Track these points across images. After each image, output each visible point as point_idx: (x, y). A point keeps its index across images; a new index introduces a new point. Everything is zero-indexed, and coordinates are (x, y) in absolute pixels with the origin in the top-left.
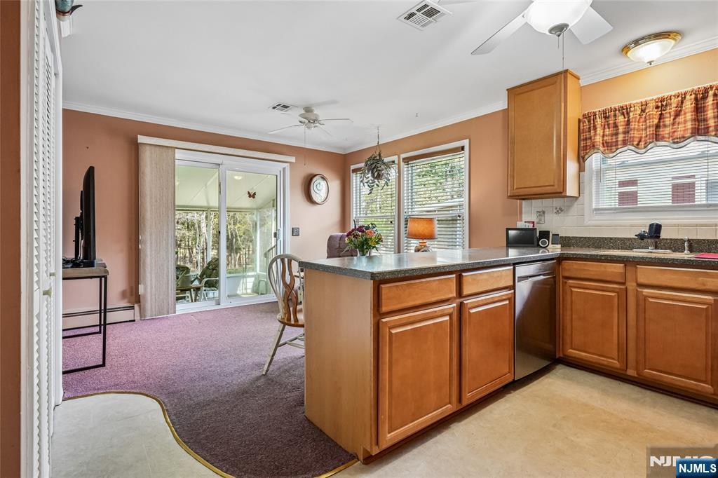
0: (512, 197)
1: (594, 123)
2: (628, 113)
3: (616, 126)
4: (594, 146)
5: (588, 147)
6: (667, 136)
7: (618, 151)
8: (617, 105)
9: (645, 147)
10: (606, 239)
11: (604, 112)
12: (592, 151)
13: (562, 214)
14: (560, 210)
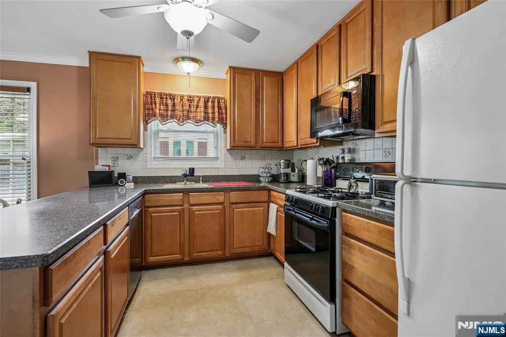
0: (93, 144)
1: (154, 100)
2: (174, 99)
3: (167, 105)
4: (155, 115)
5: (150, 115)
6: (192, 118)
7: (168, 121)
8: (168, 92)
9: (183, 122)
10: (161, 177)
11: (161, 94)
12: (153, 119)
13: (132, 160)
14: (130, 157)
